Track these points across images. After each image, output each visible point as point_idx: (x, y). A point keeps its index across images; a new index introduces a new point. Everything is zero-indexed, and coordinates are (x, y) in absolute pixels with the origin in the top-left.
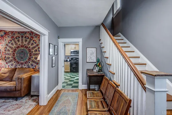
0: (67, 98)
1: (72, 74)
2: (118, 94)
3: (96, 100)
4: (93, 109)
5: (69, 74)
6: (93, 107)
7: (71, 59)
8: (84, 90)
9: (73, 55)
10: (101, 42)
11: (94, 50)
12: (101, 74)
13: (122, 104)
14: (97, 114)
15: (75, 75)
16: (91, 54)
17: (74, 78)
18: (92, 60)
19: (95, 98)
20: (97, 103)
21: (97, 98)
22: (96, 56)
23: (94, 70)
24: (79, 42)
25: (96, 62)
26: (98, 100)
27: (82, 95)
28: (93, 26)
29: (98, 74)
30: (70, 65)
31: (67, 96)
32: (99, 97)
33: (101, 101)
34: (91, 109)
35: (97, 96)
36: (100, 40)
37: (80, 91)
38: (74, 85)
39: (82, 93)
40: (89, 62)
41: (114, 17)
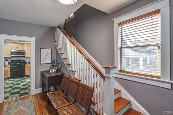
0: (18, 109)
1: (14, 80)
2: (82, 87)
3: (60, 98)
4: (61, 107)
5: (9, 81)
6: (61, 105)
7: (11, 62)
8: (38, 94)
9: (14, 56)
10: (57, 43)
11: (49, 51)
12: (60, 74)
13: (87, 93)
14: (66, 109)
15: (20, 81)
16: (46, 55)
17: (20, 84)
18: (46, 62)
19: (58, 97)
20: (62, 100)
21: (60, 96)
22: (51, 58)
23: (50, 71)
24: (31, 42)
25: (51, 64)
26: (62, 98)
27: (38, 100)
28: (48, 27)
29: (57, 74)
30: (9, 69)
31: (16, 108)
32: (61, 95)
33: (65, 98)
34: (59, 107)
35: (59, 95)
36: (56, 42)
37: (34, 97)
38: (21, 92)
39: (36, 98)
40: (43, 63)
41: (66, 22)
